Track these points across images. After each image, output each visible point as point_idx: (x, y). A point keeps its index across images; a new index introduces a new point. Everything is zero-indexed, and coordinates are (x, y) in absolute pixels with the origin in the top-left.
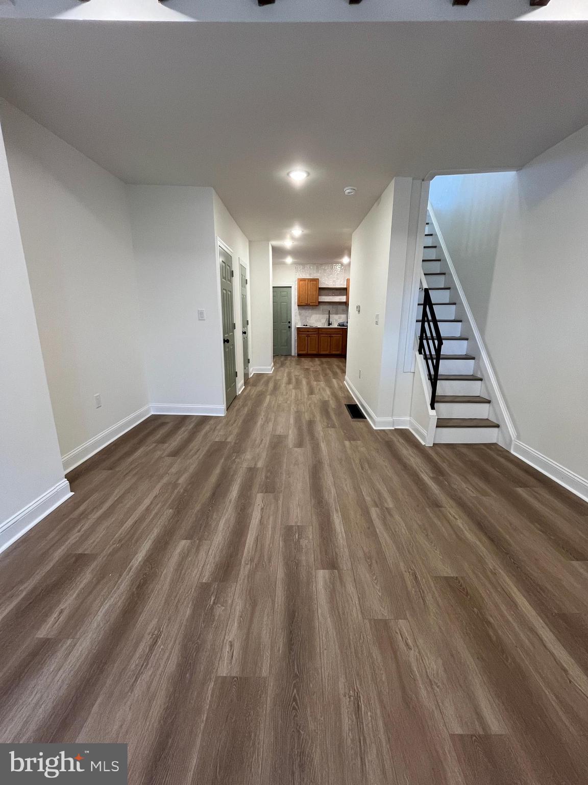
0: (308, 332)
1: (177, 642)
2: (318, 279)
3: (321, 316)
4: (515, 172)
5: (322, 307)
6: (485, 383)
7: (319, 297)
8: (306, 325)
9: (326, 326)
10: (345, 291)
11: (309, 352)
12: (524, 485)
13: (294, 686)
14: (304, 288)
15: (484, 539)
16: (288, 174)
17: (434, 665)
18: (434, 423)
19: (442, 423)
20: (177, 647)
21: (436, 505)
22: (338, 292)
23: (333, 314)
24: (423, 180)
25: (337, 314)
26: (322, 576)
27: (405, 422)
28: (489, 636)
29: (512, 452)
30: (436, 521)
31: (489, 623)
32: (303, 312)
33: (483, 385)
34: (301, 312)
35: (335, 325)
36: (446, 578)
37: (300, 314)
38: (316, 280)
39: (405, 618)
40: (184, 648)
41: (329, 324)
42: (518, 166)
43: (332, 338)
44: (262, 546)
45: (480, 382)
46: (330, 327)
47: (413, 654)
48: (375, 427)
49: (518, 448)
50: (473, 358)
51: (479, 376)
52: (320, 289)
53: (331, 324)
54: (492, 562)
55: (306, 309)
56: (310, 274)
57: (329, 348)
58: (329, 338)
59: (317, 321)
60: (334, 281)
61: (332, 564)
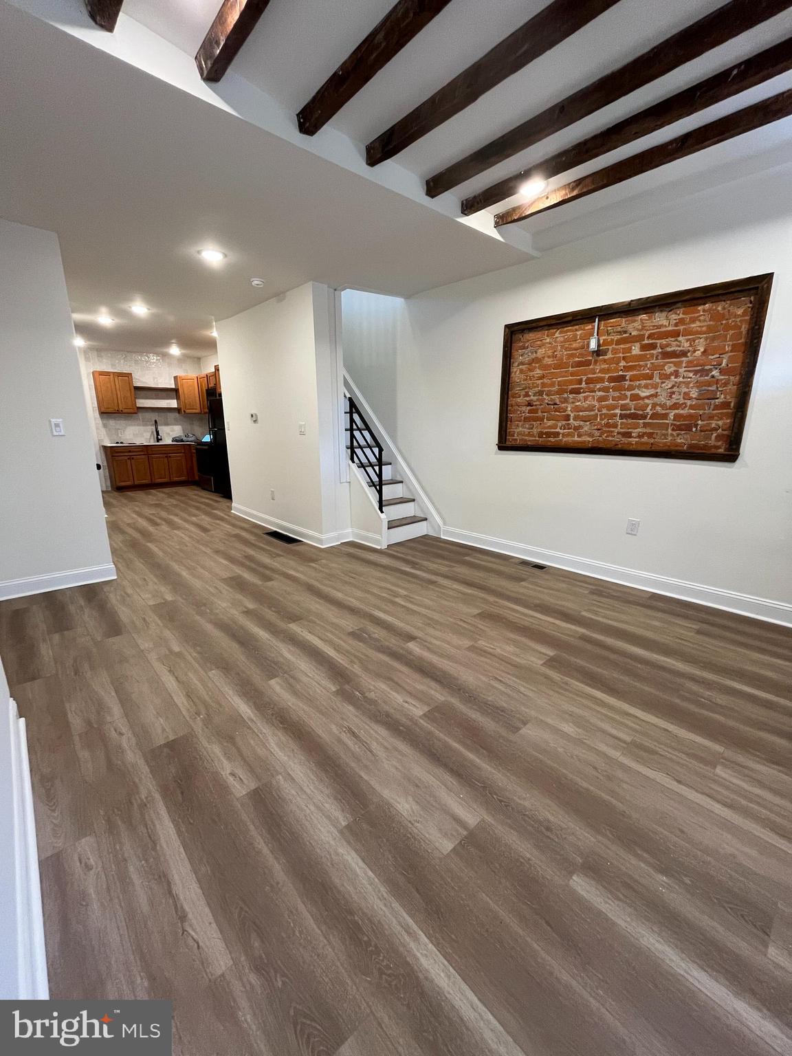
0: (130, 452)
1: (368, 722)
2: (131, 374)
3: (142, 428)
4: (403, 300)
5: (140, 415)
6: (406, 485)
7: (137, 400)
8: (122, 443)
9: (152, 443)
10: (175, 393)
11: (137, 482)
12: (468, 555)
13: (464, 692)
14: (109, 385)
15: (476, 589)
16: (199, 252)
17: (511, 649)
18: (385, 525)
19: (392, 525)
20: (373, 725)
21: (433, 583)
22: (164, 394)
23: (161, 425)
24: (335, 290)
25: (167, 424)
26: (411, 645)
27: (349, 534)
28: (520, 627)
29: (442, 537)
30: (443, 591)
31: (515, 623)
32: (112, 423)
33: (405, 487)
34: (104, 422)
35: (167, 441)
36: (478, 614)
37: (105, 426)
38: (129, 375)
39: (479, 640)
40: (378, 722)
41: (158, 440)
42: (408, 296)
43: (169, 459)
44: (348, 652)
45: (401, 484)
46: (160, 443)
47: (498, 650)
48: (322, 545)
49: (446, 532)
50: (390, 464)
51: (399, 479)
52: (137, 388)
53: (161, 439)
54: (491, 599)
55: (115, 419)
56: (113, 365)
57: (167, 473)
58: (166, 459)
59: (135, 435)
60: (154, 378)
61: (412, 638)
